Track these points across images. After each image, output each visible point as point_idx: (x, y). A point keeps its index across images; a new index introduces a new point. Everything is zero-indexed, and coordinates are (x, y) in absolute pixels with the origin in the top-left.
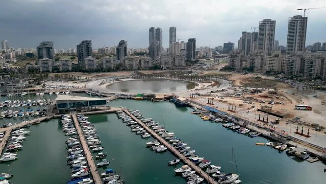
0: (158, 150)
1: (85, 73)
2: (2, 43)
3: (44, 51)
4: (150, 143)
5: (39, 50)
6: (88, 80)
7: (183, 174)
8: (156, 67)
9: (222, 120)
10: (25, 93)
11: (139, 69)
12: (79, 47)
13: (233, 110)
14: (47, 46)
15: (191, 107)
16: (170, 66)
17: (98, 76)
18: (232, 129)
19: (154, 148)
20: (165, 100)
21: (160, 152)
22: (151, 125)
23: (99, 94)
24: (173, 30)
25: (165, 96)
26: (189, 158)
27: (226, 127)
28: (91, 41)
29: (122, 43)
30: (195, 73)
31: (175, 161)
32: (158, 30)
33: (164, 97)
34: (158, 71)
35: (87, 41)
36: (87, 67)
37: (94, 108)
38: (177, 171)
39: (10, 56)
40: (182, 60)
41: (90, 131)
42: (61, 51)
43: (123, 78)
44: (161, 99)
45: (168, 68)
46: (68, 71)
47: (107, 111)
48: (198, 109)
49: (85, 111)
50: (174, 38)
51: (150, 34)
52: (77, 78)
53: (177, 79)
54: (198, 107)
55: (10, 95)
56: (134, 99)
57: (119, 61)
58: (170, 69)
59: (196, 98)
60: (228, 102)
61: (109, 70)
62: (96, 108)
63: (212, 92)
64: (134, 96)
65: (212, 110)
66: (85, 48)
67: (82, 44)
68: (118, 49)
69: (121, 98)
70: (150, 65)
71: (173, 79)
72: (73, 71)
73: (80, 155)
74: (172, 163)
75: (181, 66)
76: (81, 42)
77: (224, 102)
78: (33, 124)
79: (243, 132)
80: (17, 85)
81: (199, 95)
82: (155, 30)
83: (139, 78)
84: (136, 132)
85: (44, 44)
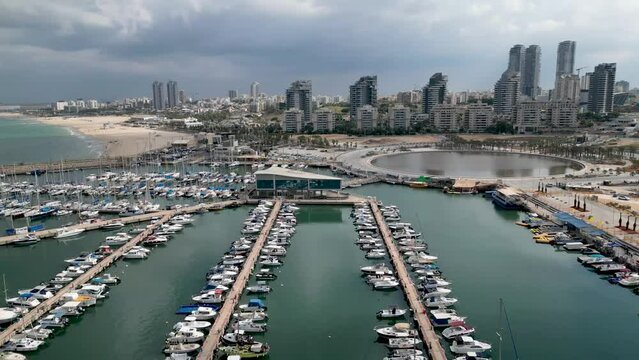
0: (378, 284)
1: (353, 137)
2: (252, 87)
3: (297, 97)
4: (369, 268)
5: (289, 95)
6: (347, 149)
7: (390, 341)
8: (501, 128)
9: (585, 247)
10: (237, 163)
11: (462, 131)
12: (354, 89)
13: (631, 227)
14: (301, 88)
15: (526, 210)
16: (537, 124)
17: (371, 141)
18: (598, 271)
19: (373, 279)
20: (474, 194)
21: (380, 289)
22: (402, 235)
23: (348, 172)
24: (566, 50)
25: (477, 183)
26: (433, 312)
27: (586, 265)
28: (375, 78)
29: (437, 80)
30: (594, 143)
31: (394, 312)
32: (533, 51)
33: (474, 185)
34: (502, 137)
35: (369, 78)
36: (359, 126)
37: (318, 193)
38: (380, 331)
39: (256, 107)
40: (569, 113)
41: (281, 230)
42: (337, 99)
43: (416, 147)
44: (466, 190)
45: (529, 130)
46: (327, 132)
47: (341, 201)
48: (539, 217)
49: (301, 198)
50: (567, 66)
51: (510, 59)
52: (331, 144)
53: (538, 153)
54: (544, 212)
55: (216, 164)
56: (408, 185)
57: (427, 116)
58: (535, 133)
59: (550, 194)
60: (632, 209)
61: (400, 132)
62: (324, 194)
63: (605, 184)
64: (413, 180)
65: (572, 222)
66: (365, 90)
67: (359, 83)
68: (426, 92)
69: (385, 182)
70: (489, 123)
71: (528, 152)
72: (334, 132)
73: (232, 267)
74: (386, 313)
75: (568, 126)
76: (358, 79)
77: (620, 207)
78: (211, 210)
79: (625, 282)
80: (229, 148)
81: (564, 188)
82: (523, 51)
83: (450, 147)
84: (362, 244)
85: (297, 85)
